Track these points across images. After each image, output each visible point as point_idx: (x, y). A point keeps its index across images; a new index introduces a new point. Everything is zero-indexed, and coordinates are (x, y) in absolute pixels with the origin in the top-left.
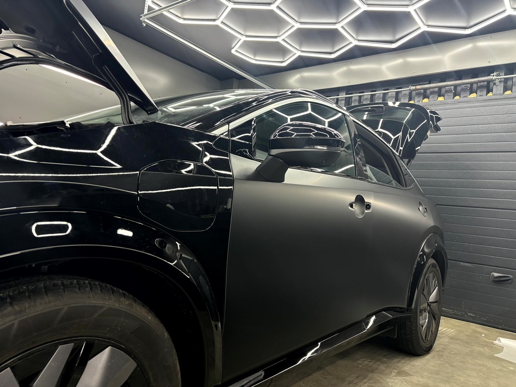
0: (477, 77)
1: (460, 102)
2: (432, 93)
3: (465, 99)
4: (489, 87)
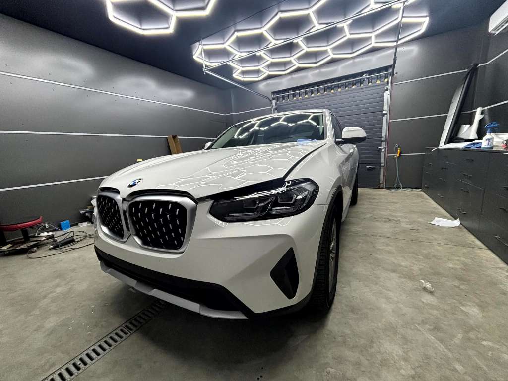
0: (355, 78)
2: (335, 87)
3: (351, 89)
4: (361, 82)
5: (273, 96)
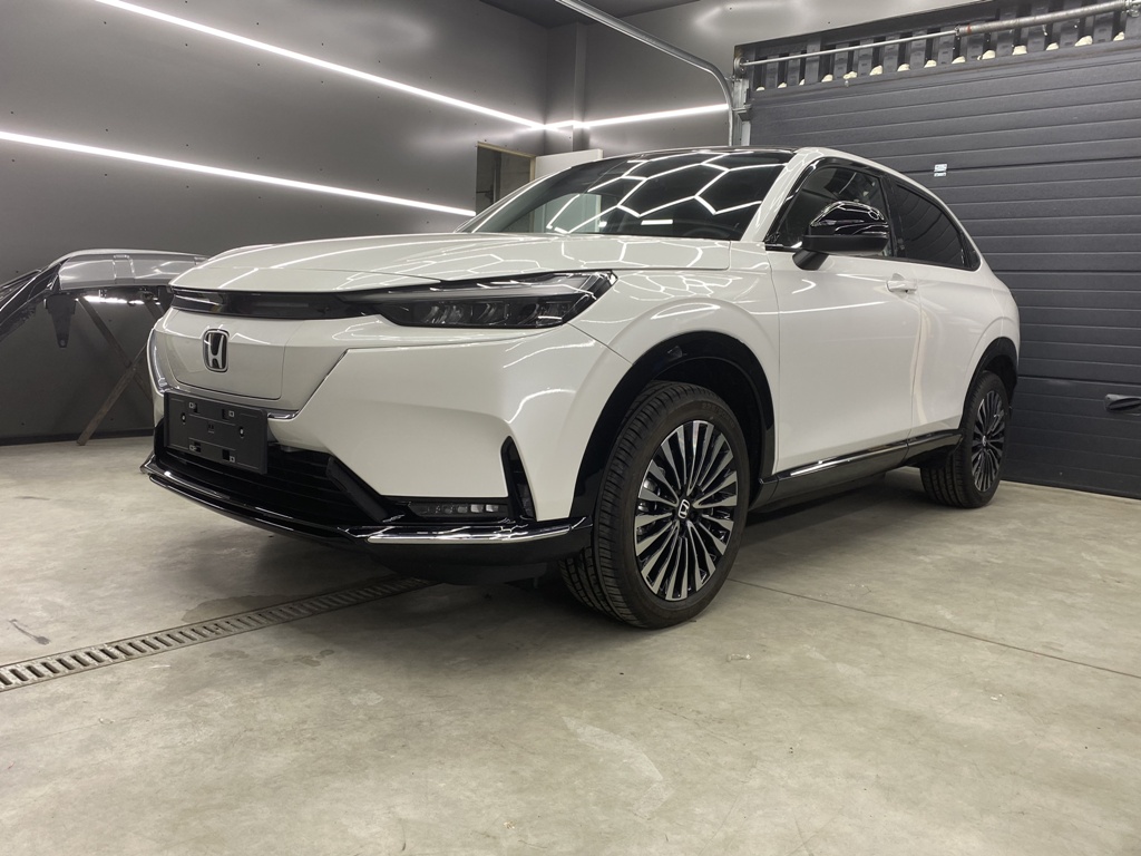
0: (1094, 2)
1: (1058, 57)
2: (1002, 39)
3: (1069, 50)
4: (1118, 22)
5: (737, 62)
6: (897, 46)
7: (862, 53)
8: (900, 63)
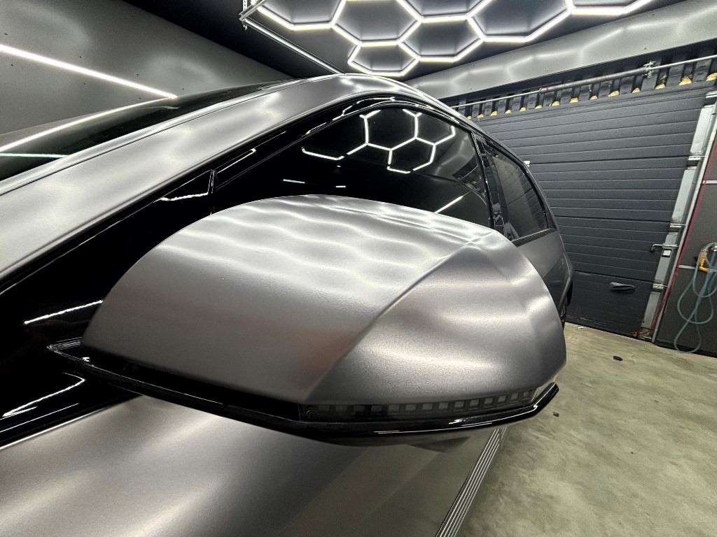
0: (623, 71)
1: (597, 103)
2: (564, 94)
3: (605, 99)
4: (635, 83)
6: (506, 100)
7: (487, 104)
8: (507, 109)
